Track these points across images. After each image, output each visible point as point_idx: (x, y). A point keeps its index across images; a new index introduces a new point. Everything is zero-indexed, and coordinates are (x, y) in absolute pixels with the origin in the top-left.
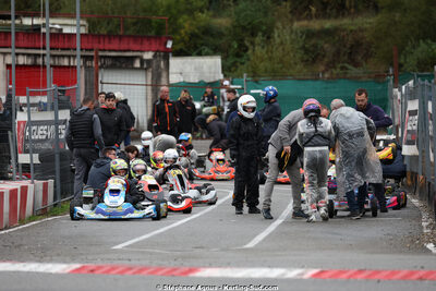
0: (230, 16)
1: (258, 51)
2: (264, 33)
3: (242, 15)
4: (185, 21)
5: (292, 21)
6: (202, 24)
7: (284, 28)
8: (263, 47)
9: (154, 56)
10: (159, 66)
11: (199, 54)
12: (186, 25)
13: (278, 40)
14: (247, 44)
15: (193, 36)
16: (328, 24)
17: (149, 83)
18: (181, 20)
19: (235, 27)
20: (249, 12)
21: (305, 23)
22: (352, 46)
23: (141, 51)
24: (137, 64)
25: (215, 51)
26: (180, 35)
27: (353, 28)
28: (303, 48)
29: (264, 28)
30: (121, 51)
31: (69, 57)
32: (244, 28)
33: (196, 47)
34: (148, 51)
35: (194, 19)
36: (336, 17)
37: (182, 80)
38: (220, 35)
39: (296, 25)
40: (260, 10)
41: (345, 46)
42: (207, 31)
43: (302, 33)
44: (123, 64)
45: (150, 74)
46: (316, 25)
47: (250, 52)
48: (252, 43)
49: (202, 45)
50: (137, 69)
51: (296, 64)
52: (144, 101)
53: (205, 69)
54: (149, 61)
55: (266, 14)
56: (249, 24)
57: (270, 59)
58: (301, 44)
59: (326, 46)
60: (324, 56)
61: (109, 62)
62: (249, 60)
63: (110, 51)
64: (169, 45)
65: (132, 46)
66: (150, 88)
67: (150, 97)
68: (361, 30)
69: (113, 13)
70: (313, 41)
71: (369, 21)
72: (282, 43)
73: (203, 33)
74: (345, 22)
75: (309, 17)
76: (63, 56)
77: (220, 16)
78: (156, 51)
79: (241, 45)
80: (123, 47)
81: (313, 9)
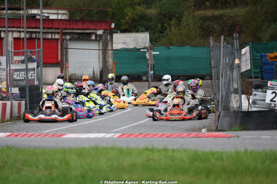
0: (156, 8)
1: (173, 30)
3: (164, 7)
4: (129, 11)
5: (194, 11)
6: (140, 13)
7: (189, 15)
8: (176, 27)
9: (104, 33)
10: (106, 39)
11: (137, 31)
12: (129, 14)
14: (166, 25)
16: (217, 13)
17: (101, 48)
18: (126, 11)
19: (159, 15)
20: (168, 5)
21: (203, 12)
23: (95, 30)
24: (93, 37)
25: (147, 30)
26: (125, 19)
27: (232, 15)
28: (201, 27)
29: (177, 15)
30: (83, 29)
31: (52, 33)
32: (164, 15)
33: (135, 27)
34: (100, 29)
36: (222, 8)
37: (125, 47)
38: (151, 19)
39: (196, 13)
40: (174, 4)
41: (227, 26)
43: (201, 18)
44: (84, 37)
45: (101, 44)
46: (209, 13)
47: (168, 30)
48: (170, 25)
49: (139, 25)
50: (93, 40)
51: (196, 37)
52: (97, 59)
53: (140, 41)
54: (100, 36)
55: (178, 6)
56: (168, 13)
57: (181, 34)
58: (199, 25)
59: (215, 26)
60: (214, 32)
61: (76, 36)
62: (167, 35)
63: (77, 29)
64: (113, 26)
65: (90, 26)
66: (101, 51)
67: (101, 57)
68: (238, 16)
69: (84, 6)
70: (208, 23)
71: (242, 10)
72: (187, 25)
73: (140, 18)
74: (228, 12)
75: (206, 8)
76: (48, 33)
77: (151, 8)
78: (105, 30)
79: (163, 26)
80: (85, 27)
81: (208, 3)
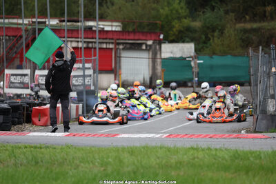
0: (200, 21)
1: (216, 41)
2: (220, 30)
3: (208, 20)
4: (176, 23)
5: (235, 24)
6: (185, 25)
8: (219, 38)
9: (153, 43)
10: (156, 48)
11: (183, 42)
12: (177, 26)
13: (227, 35)
14: (210, 36)
15: (180, 32)
16: (255, 25)
17: (151, 57)
18: (174, 23)
19: (203, 27)
20: (211, 19)
21: (242, 25)
22: (268, 38)
23: (146, 40)
24: (144, 47)
25: (192, 40)
26: (173, 31)
28: (241, 39)
29: (220, 27)
31: (106, 43)
32: (208, 28)
33: (182, 39)
34: (150, 40)
35: (181, 22)
36: (260, 22)
37: (172, 56)
38: (195, 31)
40: (217, 18)
41: (264, 38)
42: (188, 29)
43: (241, 30)
44: (135, 47)
45: (151, 53)
46: (248, 26)
47: (211, 41)
48: (213, 36)
49: (186, 37)
50: (143, 50)
51: (237, 47)
52: (147, 67)
53: (186, 50)
54: (150, 46)
56: (211, 25)
57: (223, 45)
58: (240, 37)
60: (253, 44)
61: (128, 46)
62: (211, 45)
63: (129, 40)
64: (161, 36)
65: (141, 37)
66: (151, 60)
67: (151, 65)
68: (274, 29)
70: (247, 35)
72: (229, 36)
73: (186, 30)
74: (265, 24)
75: (245, 22)
76: (103, 43)
77: (195, 21)
78: (154, 40)
79: (207, 37)
80: (136, 38)
81: (247, 17)
